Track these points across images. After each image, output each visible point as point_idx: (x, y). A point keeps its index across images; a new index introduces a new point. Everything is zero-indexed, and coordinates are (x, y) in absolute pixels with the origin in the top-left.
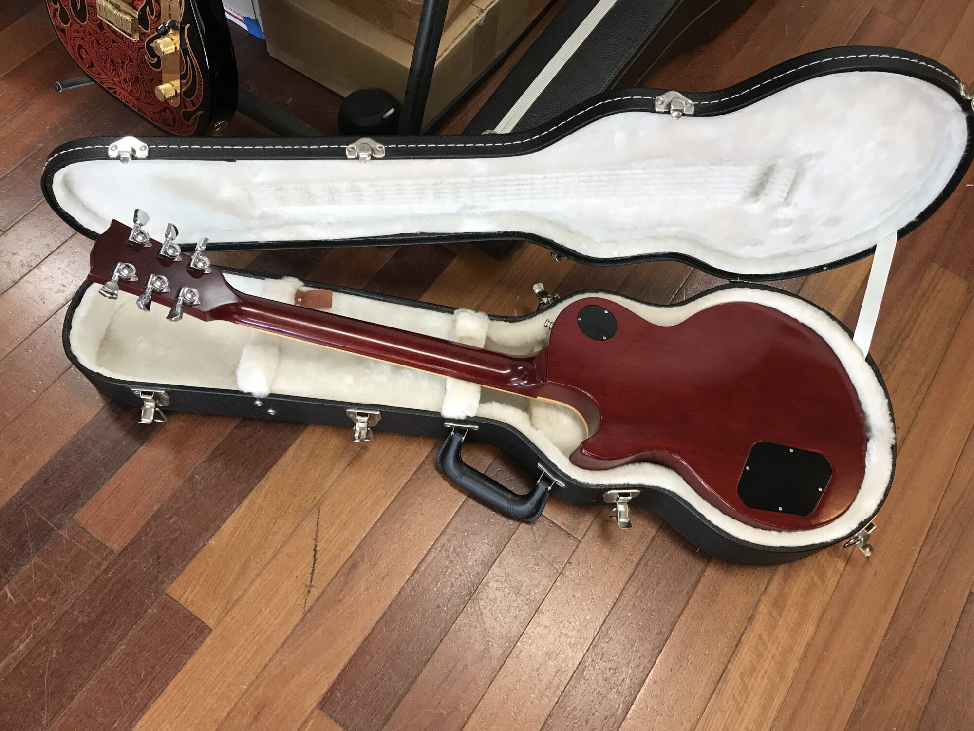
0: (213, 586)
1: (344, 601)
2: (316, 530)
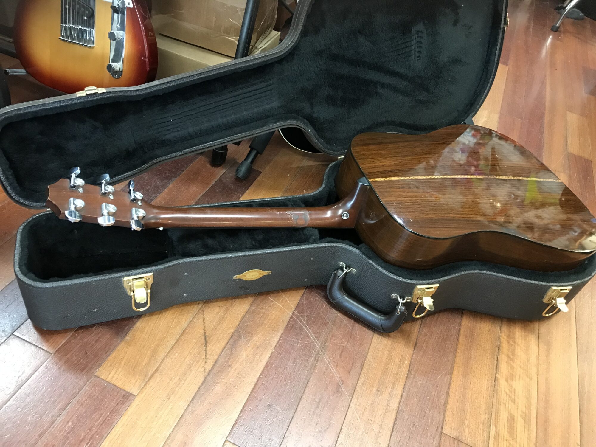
0: (132, 367)
1: (232, 366)
2: (203, 323)
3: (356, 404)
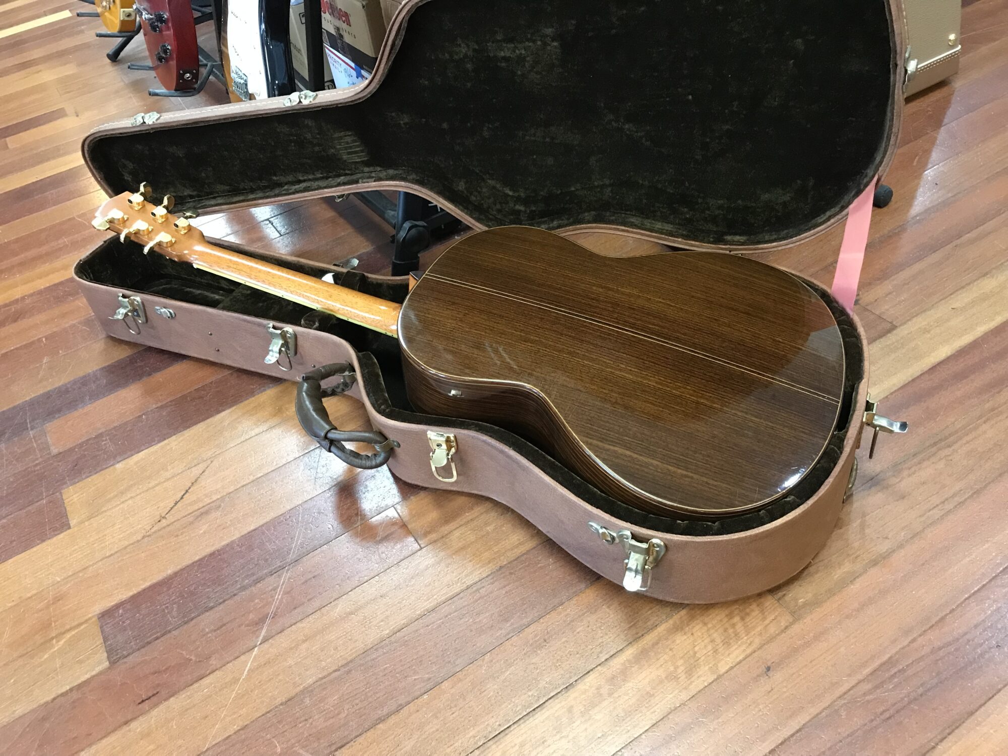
2: (198, 476)
3: (262, 651)
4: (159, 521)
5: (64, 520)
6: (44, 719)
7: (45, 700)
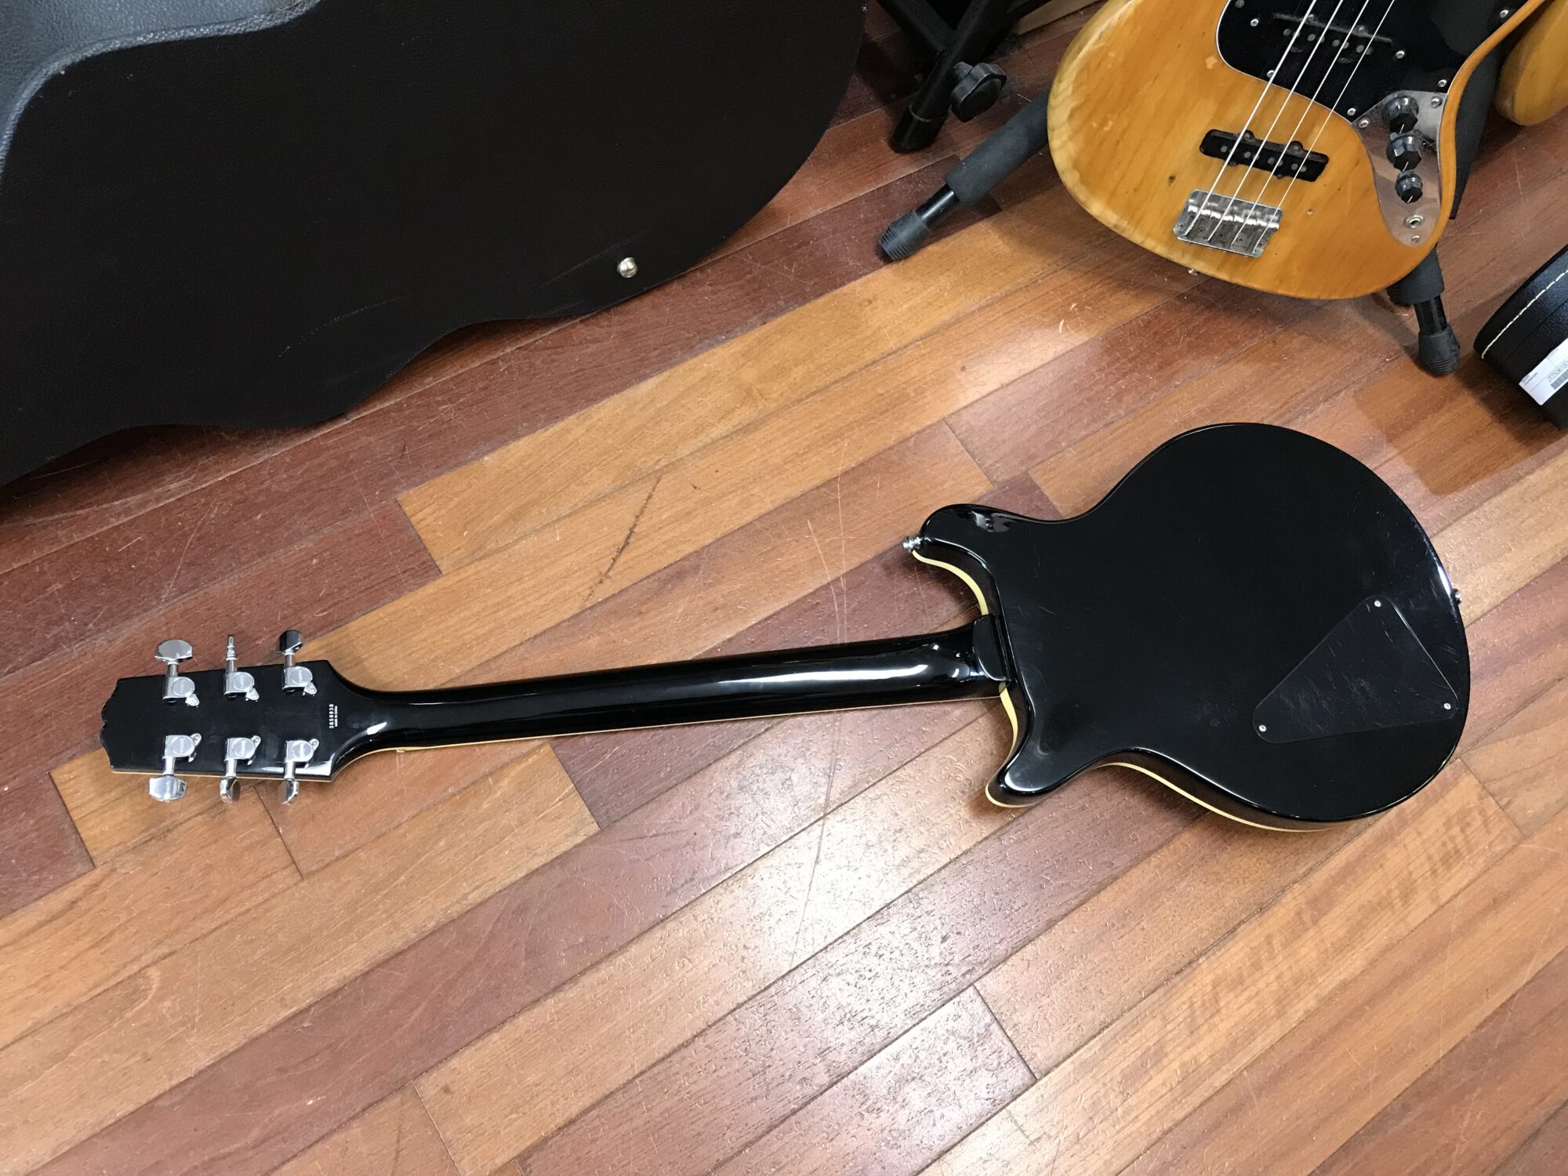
1: (647, 617)
2: (643, 504)
4: (601, 582)
5: (424, 558)
6: (521, 910)
7: (513, 879)
